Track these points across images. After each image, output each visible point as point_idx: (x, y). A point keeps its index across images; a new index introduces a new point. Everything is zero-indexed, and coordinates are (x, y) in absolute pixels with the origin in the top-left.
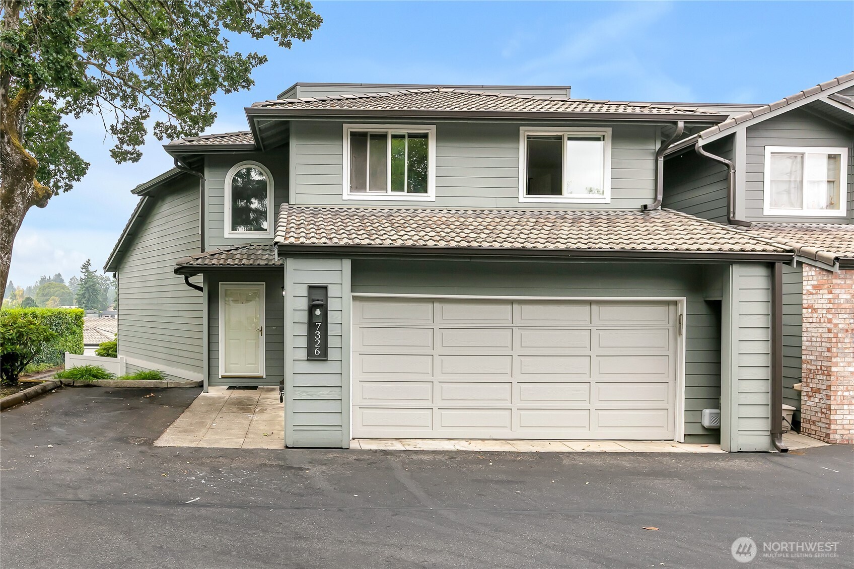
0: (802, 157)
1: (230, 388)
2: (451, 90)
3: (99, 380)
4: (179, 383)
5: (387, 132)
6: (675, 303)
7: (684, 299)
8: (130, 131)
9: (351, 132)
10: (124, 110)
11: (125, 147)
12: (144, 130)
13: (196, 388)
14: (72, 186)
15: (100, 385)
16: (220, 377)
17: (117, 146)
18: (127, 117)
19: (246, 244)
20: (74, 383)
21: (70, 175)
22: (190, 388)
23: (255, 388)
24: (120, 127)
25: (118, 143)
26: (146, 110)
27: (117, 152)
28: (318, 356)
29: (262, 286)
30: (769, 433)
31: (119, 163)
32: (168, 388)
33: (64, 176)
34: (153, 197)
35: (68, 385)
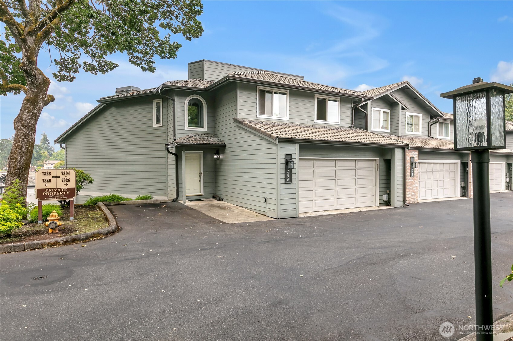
0: (380, 112)
2: (271, 73)
3: (124, 201)
5: (272, 91)
6: (375, 160)
7: (379, 159)
9: (260, 90)
11: (64, 73)
15: (125, 204)
17: (58, 72)
19: (197, 133)
20: (110, 203)
27: (58, 75)
28: (288, 182)
29: (202, 153)
30: (403, 201)
31: (59, 81)
32: (161, 203)
35: (107, 205)
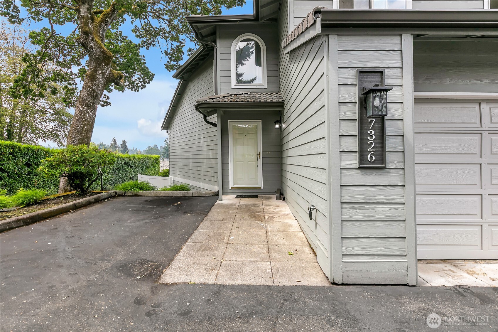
1: (238, 196)
4: (201, 193)
8: (175, 54)
10: (172, 42)
11: (173, 62)
12: (182, 52)
13: (213, 197)
14: (146, 86)
16: (230, 188)
17: (168, 62)
18: (173, 45)
20: (125, 194)
21: (144, 80)
22: (209, 196)
23: (256, 196)
24: (169, 51)
25: (168, 60)
26: (183, 42)
27: (169, 65)
28: (371, 163)
29: (259, 122)
31: (170, 71)
32: (193, 197)
33: (141, 81)
34: (186, 81)
35: (121, 195)
